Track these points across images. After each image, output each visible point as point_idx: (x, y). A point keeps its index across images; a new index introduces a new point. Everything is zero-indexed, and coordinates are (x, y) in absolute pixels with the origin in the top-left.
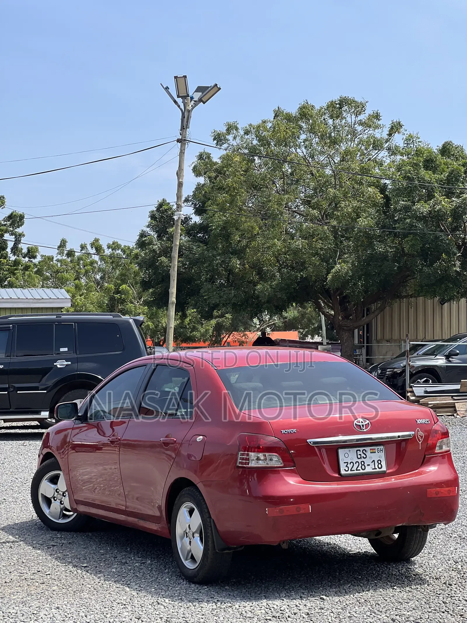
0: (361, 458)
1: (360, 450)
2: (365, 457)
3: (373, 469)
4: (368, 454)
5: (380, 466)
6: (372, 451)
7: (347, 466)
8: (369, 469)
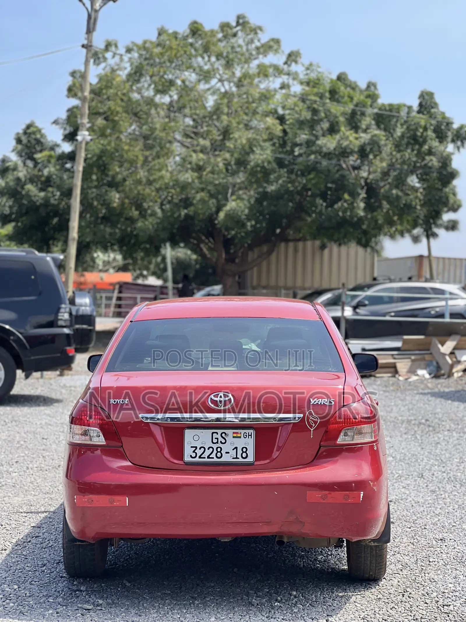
0: (217, 442)
1: (217, 433)
2: (223, 441)
3: (233, 458)
4: (230, 439)
5: (244, 455)
6: (235, 435)
7: (194, 452)
8: (226, 458)
